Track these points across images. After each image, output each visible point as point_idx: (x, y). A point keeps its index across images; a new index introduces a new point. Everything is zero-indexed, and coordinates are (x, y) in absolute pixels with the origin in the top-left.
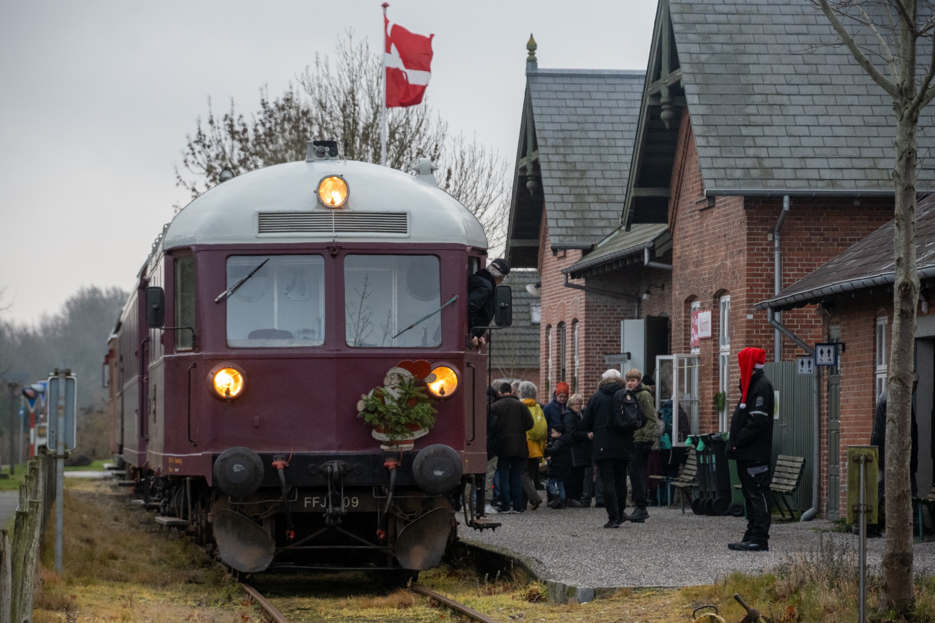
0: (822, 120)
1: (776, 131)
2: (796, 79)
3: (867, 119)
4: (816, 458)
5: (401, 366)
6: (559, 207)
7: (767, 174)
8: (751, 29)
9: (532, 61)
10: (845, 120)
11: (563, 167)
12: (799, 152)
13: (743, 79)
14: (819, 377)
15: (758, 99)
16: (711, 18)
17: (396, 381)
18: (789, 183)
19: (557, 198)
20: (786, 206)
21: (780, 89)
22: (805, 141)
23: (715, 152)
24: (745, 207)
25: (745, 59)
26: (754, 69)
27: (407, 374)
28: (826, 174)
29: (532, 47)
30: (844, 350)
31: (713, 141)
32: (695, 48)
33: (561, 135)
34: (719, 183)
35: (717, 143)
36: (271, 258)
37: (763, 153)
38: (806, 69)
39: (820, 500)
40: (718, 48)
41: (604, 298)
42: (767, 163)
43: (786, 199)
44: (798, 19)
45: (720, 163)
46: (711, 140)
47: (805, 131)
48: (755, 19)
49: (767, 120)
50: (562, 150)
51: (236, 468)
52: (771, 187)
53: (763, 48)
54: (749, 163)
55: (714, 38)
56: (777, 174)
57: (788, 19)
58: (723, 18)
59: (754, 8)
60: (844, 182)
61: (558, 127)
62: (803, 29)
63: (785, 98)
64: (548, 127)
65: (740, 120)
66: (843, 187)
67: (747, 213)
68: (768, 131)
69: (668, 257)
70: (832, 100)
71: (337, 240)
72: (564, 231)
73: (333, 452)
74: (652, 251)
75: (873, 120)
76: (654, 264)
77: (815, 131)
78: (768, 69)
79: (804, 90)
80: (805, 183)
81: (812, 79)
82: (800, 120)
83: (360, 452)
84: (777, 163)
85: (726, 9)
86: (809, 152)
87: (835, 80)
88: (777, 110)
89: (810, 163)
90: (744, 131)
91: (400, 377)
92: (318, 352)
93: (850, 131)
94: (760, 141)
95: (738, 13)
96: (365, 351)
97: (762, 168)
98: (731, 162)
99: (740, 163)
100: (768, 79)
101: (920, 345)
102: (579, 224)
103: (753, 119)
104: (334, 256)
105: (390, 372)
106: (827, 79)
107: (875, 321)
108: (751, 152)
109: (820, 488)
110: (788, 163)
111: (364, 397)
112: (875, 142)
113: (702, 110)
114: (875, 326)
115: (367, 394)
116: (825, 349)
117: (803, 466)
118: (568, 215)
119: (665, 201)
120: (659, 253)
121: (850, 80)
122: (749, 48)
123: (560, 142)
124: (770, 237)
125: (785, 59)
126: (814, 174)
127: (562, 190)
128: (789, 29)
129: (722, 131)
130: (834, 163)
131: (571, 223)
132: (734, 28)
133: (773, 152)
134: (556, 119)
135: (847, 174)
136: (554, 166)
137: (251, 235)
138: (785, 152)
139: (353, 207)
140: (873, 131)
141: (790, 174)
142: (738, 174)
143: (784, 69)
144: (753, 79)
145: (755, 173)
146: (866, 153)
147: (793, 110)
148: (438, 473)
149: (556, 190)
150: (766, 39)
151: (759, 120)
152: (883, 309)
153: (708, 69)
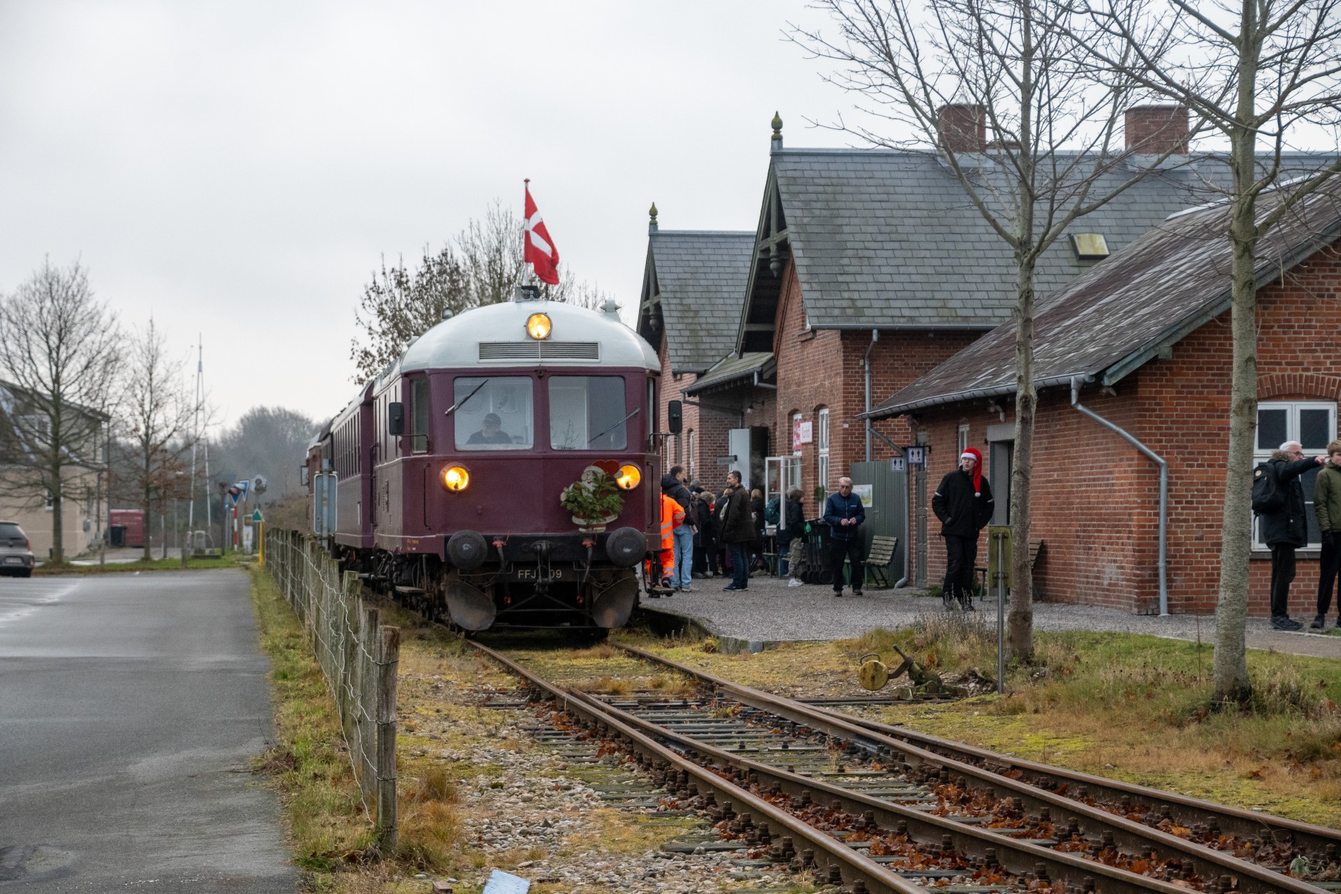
0: (902, 270)
1: (866, 278)
2: (880, 238)
3: (937, 268)
4: (906, 538)
5: (595, 465)
6: (677, 340)
7: (859, 312)
8: (843, 197)
9: (653, 224)
10: (921, 270)
11: (680, 308)
12: (885, 295)
13: (838, 237)
14: (908, 473)
15: (850, 253)
16: (811, 189)
17: (591, 477)
18: (877, 320)
19: (676, 333)
20: (875, 338)
21: (867, 245)
22: (889, 286)
23: (817, 295)
24: (842, 339)
25: (839, 221)
26: (846, 229)
27: (599, 471)
28: (906, 312)
29: (653, 213)
30: (930, 451)
31: (815, 286)
32: (798, 213)
33: (677, 283)
34: (821, 319)
35: (819, 288)
36: (490, 379)
37: (856, 295)
38: (888, 229)
39: (910, 572)
40: (817, 212)
41: (714, 413)
42: (859, 304)
43: (875, 332)
44: (880, 190)
45: (821, 304)
46: (814, 285)
47: (888, 278)
48: (846, 189)
49: (858, 269)
50: (679, 295)
51: (466, 547)
52: (863, 323)
53: (853, 213)
54: (845, 303)
55: (814, 205)
56: (867, 312)
57: (872, 190)
58: (820, 189)
59: (845, 181)
60: (921, 319)
61: (675, 276)
62: (885, 197)
63: (872, 252)
64: (667, 276)
65: (836, 270)
66: (919, 322)
67: (843, 344)
68: (859, 278)
69: (773, 379)
70: (909, 254)
71: (543, 365)
72: (682, 359)
73: (541, 534)
74: (760, 374)
75: (943, 270)
76: (762, 385)
77: (896, 278)
78: (857, 229)
79: (887, 245)
80: (889, 319)
81: (894, 237)
82: (884, 270)
83: (563, 534)
84: (867, 303)
85: (822, 181)
86: (891, 295)
87: (911, 238)
88: (865, 262)
89: (893, 304)
90: (840, 278)
91: (594, 473)
92: (528, 454)
93: (923, 278)
94: (853, 287)
95: (832, 185)
96: (565, 453)
97: (856, 308)
98: (831, 303)
99: (837, 303)
100: (858, 237)
101: (997, 447)
102: (694, 353)
103: (846, 269)
104: (540, 377)
105: (587, 469)
106: (905, 238)
107: (958, 428)
108: (846, 295)
109: (910, 562)
110: (876, 304)
111: (566, 490)
112: (946, 287)
113: (806, 262)
114: (957, 432)
115: (568, 487)
116: (915, 451)
117: (896, 545)
118: (685, 346)
119: (770, 335)
120: (766, 376)
121: (922, 238)
122: (842, 213)
123: (677, 289)
124: (861, 363)
125: (871, 221)
126: (897, 313)
127: (680, 327)
128: (873, 197)
129: (822, 278)
130: (913, 303)
131: (688, 353)
132: (830, 197)
133: (864, 295)
134: (674, 270)
135: (923, 312)
136: (673, 307)
137: (472, 360)
138: (873, 295)
139: (555, 338)
140: (943, 278)
141: (877, 312)
142: (836, 312)
143: (870, 229)
144: (846, 237)
145: (849, 312)
146: (938, 295)
147: (878, 262)
148: (627, 550)
149: (675, 327)
150: (856, 205)
151: (852, 269)
152: (964, 419)
153: (809, 229)
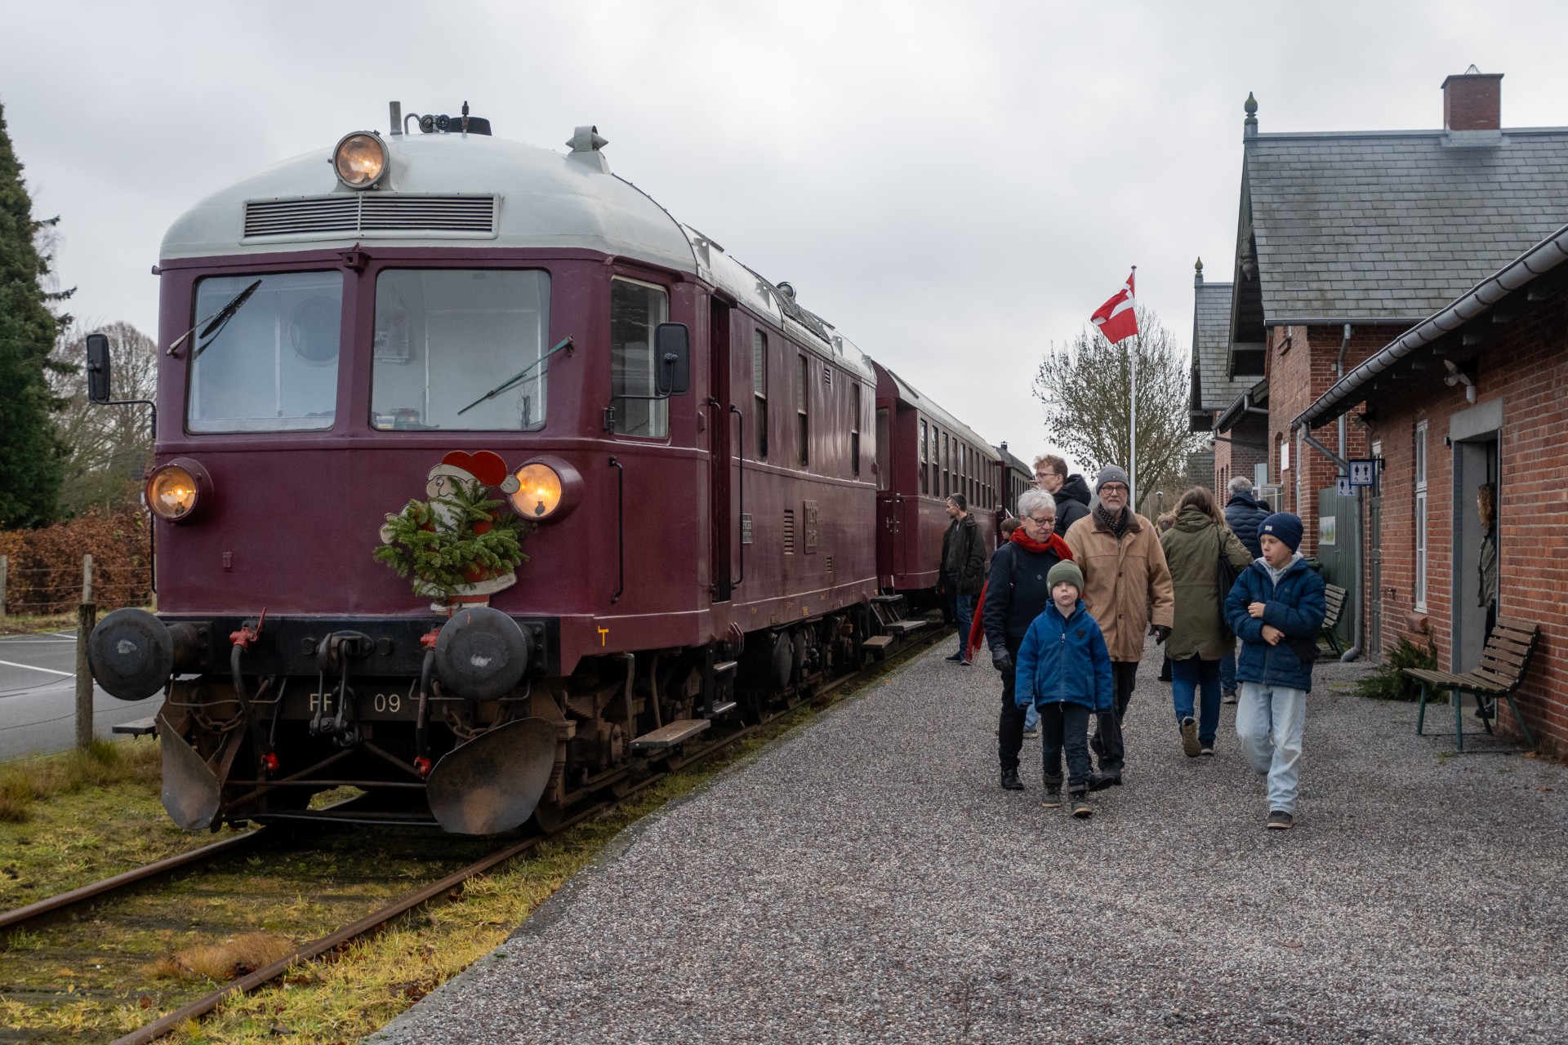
0: (1387, 256)
1: (1340, 266)
2: (1364, 222)
3: (1433, 254)
4: (1358, 590)
5: (446, 462)
6: (1210, 380)
7: (1328, 305)
8: (1324, 182)
9: (1199, 277)
10: (1411, 256)
11: (1216, 351)
12: (1363, 285)
13: (1312, 223)
14: (1361, 500)
15: (1324, 239)
16: (1285, 174)
17: (447, 490)
18: (1350, 313)
19: (1211, 373)
20: (1347, 334)
21: (1347, 230)
22: (1369, 275)
23: (1279, 286)
24: (1309, 339)
25: (1316, 206)
26: (1323, 214)
27: (466, 476)
28: (1389, 304)
29: (1199, 266)
30: (1383, 467)
31: (1277, 277)
32: (1267, 199)
33: (1217, 328)
34: (1279, 313)
35: (1281, 278)
36: (263, 278)
37: (1327, 286)
38: (1374, 213)
39: (1363, 638)
40: (1290, 197)
42: (1329, 295)
43: (1347, 327)
44: (1369, 172)
45: (1282, 296)
46: (1275, 275)
47: (1370, 266)
48: (1327, 173)
49: (1333, 257)
50: (1217, 339)
51: (123, 647)
52: (1333, 316)
53: (1334, 197)
54: (1311, 295)
55: (1288, 190)
56: (1339, 304)
57: (1360, 172)
58: (1298, 173)
59: (1328, 165)
60: (1407, 311)
61: (1215, 323)
62: (1374, 180)
63: (1352, 238)
64: (1207, 323)
65: (1304, 258)
66: (1404, 315)
67: (1310, 345)
68: (1332, 267)
69: (1264, 403)
70: (1398, 239)
71: (363, 244)
72: (1213, 397)
73: (344, 616)
74: (1251, 397)
75: (1440, 256)
76: (1252, 409)
77: (1379, 266)
78: (1337, 214)
79: (1371, 231)
80: (1367, 312)
81: (1380, 221)
82: (1365, 257)
84: (1340, 295)
85: (1300, 166)
86: (1372, 285)
87: (1402, 222)
88: (1343, 249)
89: (1372, 294)
90: (1309, 267)
91: (454, 482)
92: (321, 438)
93: (1415, 266)
94: (1324, 276)
95: (1312, 169)
96: (402, 437)
97: (1325, 300)
98: (1294, 295)
99: (1302, 295)
100: (1336, 223)
101: (1467, 451)
102: (1226, 392)
103: (1319, 257)
104: (359, 271)
105: (433, 473)
106: (1395, 221)
107: (1415, 427)
108: (1314, 285)
109: (1363, 625)
110: (1351, 295)
111: (390, 517)
112: (1440, 274)
113: (1268, 250)
114: (1414, 434)
115: (397, 512)
116: (1361, 466)
117: (1345, 600)
118: (1218, 385)
119: (1263, 353)
120: (1257, 400)
121: (1417, 221)
122: (1319, 197)
123: (1216, 334)
124: (1333, 368)
125: (1354, 206)
126: (1377, 304)
127: (1214, 368)
128: (1360, 180)
129: (1286, 268)
130: (1397, 294)
131: (1220, 392)
132: (1308, 181)
133: (1336, 285)
134: (1214, 317)
135: (1410, 304)
136: (1209, 350)
137: (231, 241)
138: (1349, 285)
139: (395, 188)
140: (1440, 265)
141: (1352, 305)
142: (1300, 305)
143: (1352, 214)
144: (1321, 223)
145: (1316, 304)
146: (1431, 284)
147: (1358, 248)
148: (480, 662)
149: (1210, 368)
150: (1338, 189)
151: (1324, 257)
152: (1423, 411)
153: (1278, 215)
